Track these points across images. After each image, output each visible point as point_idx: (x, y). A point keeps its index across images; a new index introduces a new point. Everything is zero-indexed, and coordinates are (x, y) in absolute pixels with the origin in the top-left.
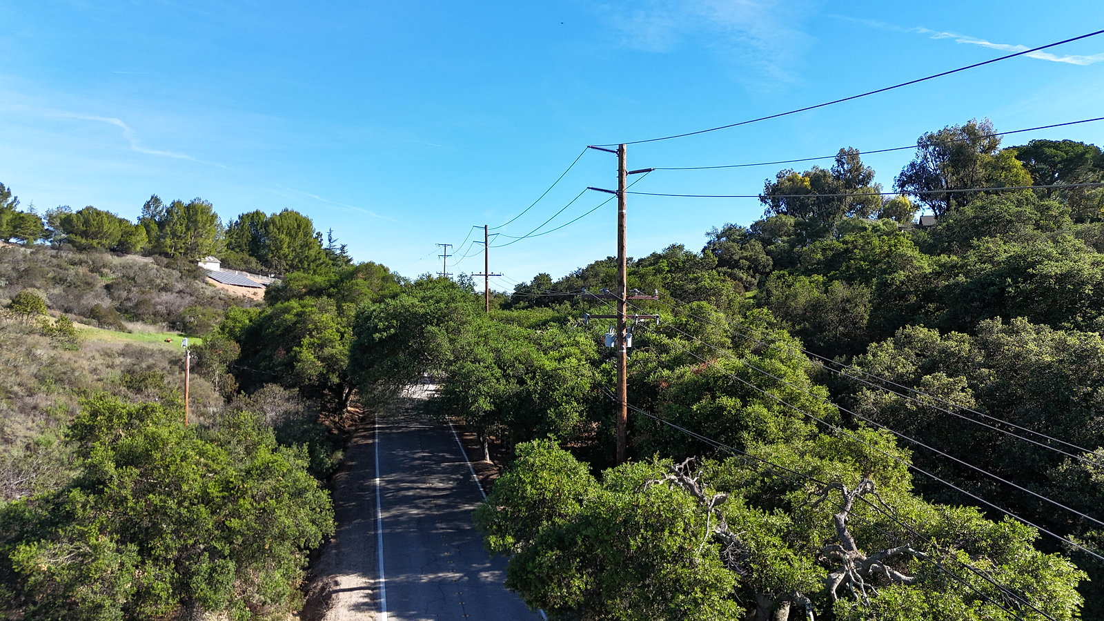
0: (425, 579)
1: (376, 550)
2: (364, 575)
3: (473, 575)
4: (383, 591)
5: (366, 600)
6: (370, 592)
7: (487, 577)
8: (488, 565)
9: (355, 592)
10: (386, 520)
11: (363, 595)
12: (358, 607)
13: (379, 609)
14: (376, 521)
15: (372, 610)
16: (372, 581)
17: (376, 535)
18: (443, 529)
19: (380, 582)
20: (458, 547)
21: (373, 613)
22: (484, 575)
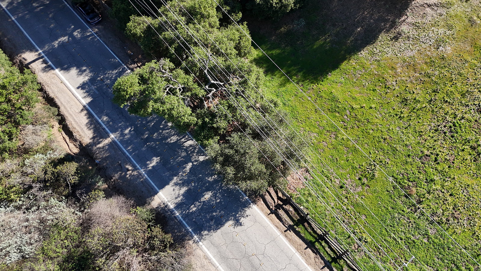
0: (56, 44)
1: (23, 32)
2: (31, 51)
3: (71, 35)
4: (46, 57)
5: (44, 65)
6: (41, 60)
7: (77, 35)
8: (73, 27)
9: (37, 62)
10: (8, 8)
11: (40, 63)
12: (44, 70)
13: (53, 69)
14: (4, 10)
15: (50, 70)
16: (37, 53)
17: (13, 21)
18: (38, 7)
19: (40, 53)
20: (53, 18)
21: (52, 71)
22: (75, 34)
